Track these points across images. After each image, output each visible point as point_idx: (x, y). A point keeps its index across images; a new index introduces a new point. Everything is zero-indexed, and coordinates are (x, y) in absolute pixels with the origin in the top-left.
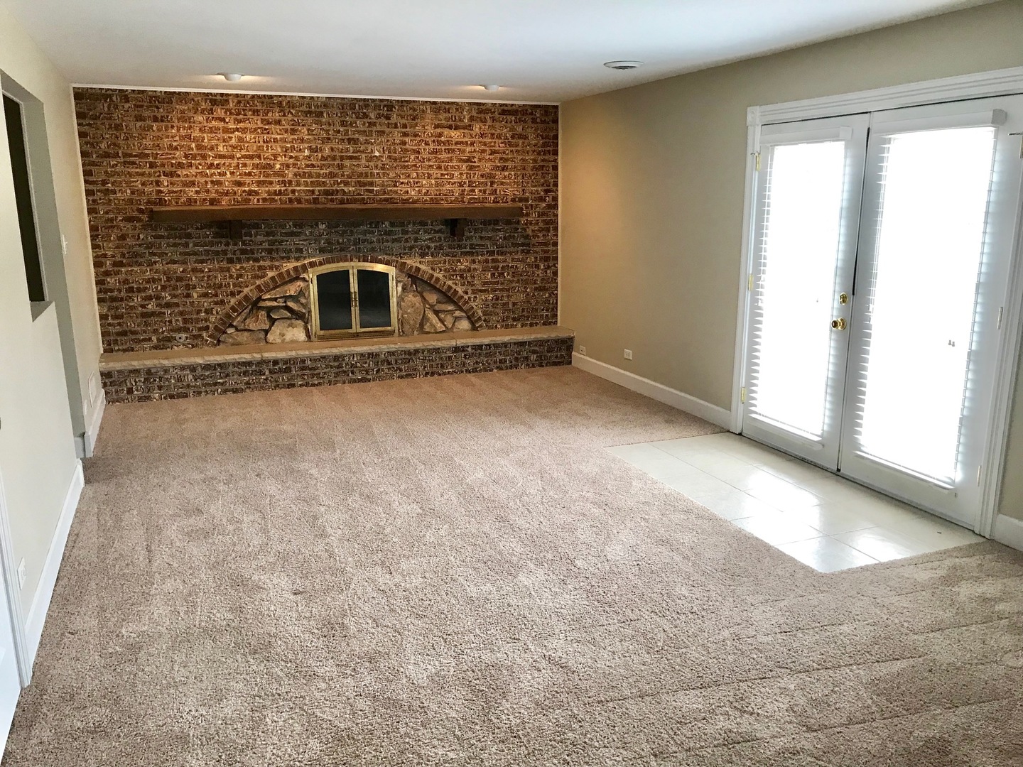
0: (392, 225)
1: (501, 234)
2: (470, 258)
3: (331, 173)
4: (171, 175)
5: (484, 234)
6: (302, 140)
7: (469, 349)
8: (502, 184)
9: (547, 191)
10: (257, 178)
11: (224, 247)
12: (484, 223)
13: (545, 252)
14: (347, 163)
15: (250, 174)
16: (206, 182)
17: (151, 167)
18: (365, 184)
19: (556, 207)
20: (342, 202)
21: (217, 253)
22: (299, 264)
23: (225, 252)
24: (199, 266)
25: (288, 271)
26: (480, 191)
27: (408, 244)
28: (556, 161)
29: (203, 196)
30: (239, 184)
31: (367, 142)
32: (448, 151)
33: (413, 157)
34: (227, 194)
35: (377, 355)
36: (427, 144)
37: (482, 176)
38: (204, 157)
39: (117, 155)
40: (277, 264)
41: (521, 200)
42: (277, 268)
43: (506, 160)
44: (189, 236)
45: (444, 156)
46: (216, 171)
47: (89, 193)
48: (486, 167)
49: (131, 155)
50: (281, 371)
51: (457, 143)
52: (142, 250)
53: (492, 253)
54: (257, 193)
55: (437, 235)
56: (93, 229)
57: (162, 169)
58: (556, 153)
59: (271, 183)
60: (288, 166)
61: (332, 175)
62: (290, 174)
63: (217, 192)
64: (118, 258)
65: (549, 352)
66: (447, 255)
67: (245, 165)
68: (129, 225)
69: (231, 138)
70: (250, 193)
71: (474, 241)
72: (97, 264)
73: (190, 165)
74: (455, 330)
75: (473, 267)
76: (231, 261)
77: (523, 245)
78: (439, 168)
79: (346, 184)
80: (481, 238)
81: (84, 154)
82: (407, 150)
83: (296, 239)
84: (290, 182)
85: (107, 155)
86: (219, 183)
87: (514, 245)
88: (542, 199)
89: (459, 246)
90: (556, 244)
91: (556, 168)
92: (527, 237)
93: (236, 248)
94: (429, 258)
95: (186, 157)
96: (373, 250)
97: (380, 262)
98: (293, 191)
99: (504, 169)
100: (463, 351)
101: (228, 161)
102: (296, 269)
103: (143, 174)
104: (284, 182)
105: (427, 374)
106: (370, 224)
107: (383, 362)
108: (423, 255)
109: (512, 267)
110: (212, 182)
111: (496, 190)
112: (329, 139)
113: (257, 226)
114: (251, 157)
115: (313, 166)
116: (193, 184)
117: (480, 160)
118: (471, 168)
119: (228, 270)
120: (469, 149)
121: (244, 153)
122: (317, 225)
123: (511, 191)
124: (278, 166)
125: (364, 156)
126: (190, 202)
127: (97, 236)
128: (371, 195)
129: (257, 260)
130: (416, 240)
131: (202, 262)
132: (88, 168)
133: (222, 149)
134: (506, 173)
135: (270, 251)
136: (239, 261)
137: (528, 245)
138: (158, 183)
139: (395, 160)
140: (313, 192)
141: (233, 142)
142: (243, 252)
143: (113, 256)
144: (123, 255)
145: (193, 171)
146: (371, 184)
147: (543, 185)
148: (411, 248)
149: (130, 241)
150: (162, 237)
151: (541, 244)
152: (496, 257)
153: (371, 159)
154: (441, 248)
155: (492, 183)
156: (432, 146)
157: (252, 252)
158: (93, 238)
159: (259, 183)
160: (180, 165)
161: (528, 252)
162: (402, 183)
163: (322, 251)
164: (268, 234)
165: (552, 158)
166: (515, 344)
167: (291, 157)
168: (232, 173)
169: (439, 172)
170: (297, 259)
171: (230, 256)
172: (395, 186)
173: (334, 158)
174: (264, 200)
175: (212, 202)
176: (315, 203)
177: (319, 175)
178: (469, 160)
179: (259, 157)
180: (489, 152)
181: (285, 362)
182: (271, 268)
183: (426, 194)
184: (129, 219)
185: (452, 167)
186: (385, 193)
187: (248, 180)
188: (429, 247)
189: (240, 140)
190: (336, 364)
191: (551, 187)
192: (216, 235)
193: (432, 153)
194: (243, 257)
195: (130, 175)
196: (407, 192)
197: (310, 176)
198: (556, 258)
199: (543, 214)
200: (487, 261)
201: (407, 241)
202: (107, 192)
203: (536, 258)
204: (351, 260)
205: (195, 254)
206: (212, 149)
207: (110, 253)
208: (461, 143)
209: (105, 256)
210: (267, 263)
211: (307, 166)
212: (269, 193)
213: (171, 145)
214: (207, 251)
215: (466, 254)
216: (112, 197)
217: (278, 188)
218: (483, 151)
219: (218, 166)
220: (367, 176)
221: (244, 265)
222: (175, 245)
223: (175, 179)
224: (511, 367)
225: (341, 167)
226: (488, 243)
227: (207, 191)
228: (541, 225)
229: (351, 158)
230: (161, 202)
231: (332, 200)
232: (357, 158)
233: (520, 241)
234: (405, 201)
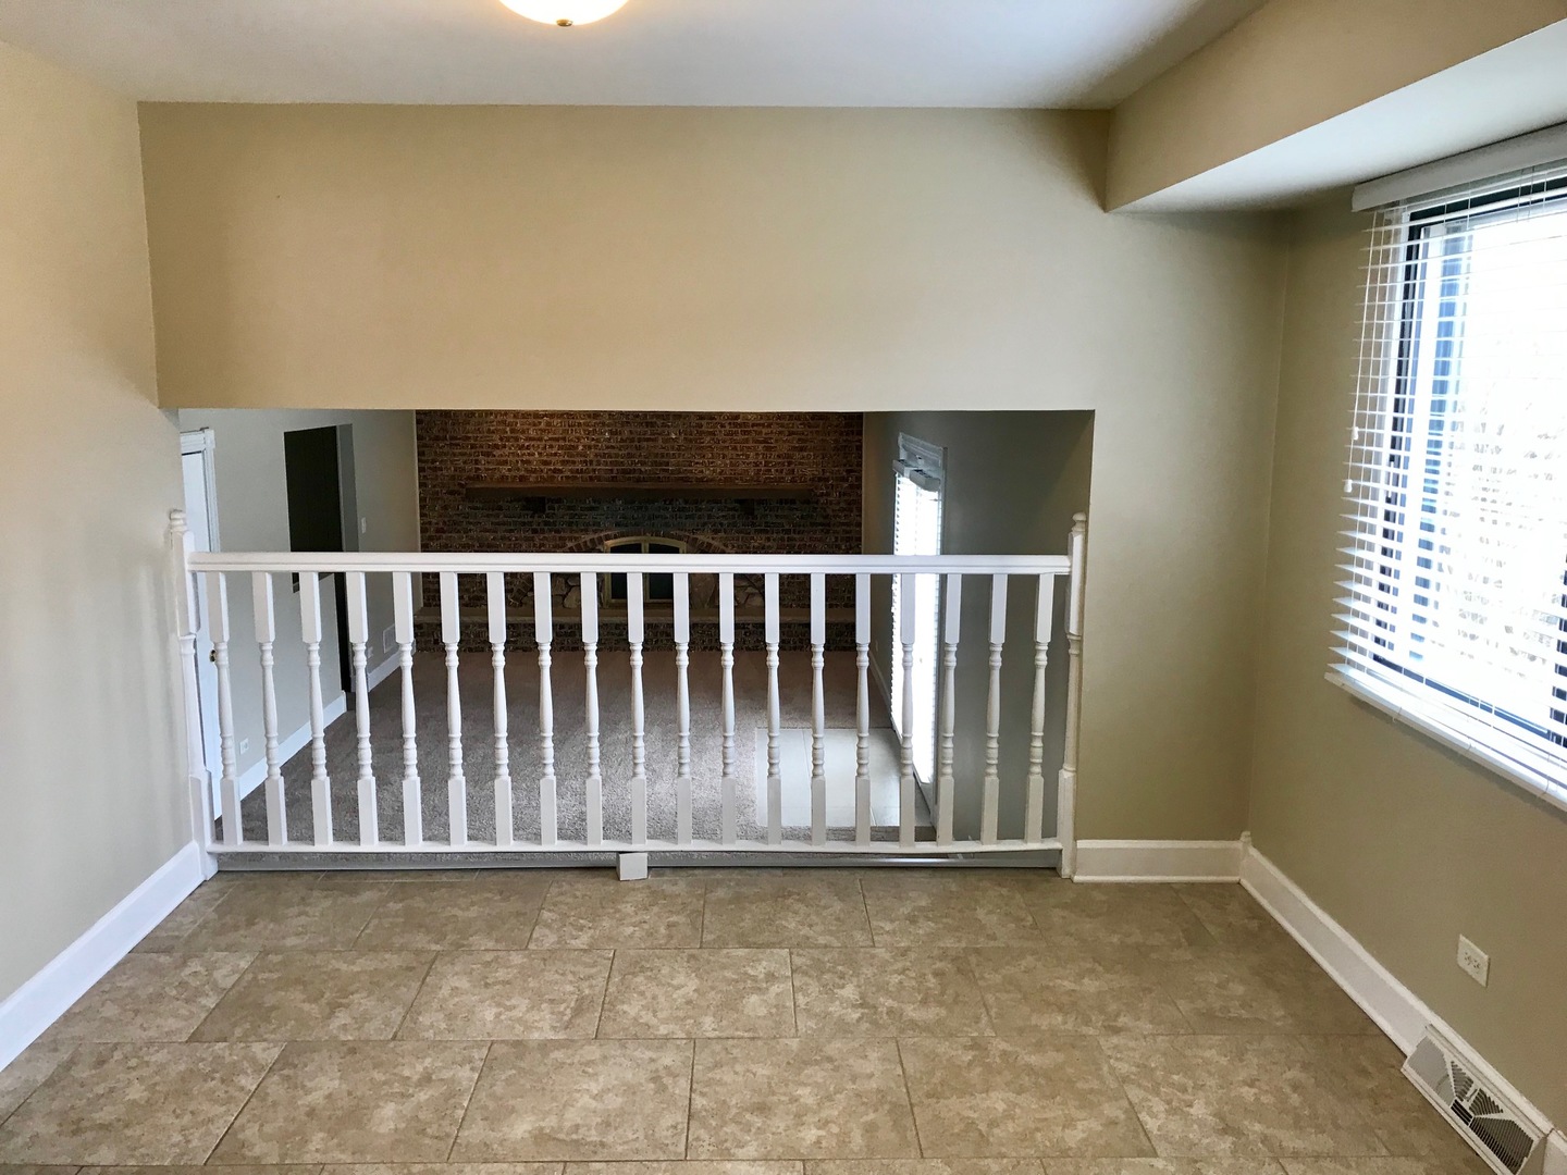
0: (686, 502)
1: (798, 513)
2: (764, 536)
3: (629, 454)
4: (488, 454)
5: (780, 513)
6: (604, 424)
7: (750, 626)
8: (800, 464)
9: (849, 472)
10: (561, 458)
11: (530, 520)
12: (781, 502)
13: (847, 532)
14: (645, 444)
15: (555, 454)
16: (517, 462)
17: (472, 448)
18: (661, 464)
19: (860, 487)
20: (638, 480)
21: (524, 524)
22: (596, 536)
23: (530, 523)
24: (507, 535)
25: (586, 542)
26: (777, 471)
27: (702, 521)
28: (860, 441)
29: (513, 473)
30: (546, 463)
31: (664, 425)
32: (745, 433)
33: (708, 439)
34: (535, 471)
35: (657, 626)
36: (723, 426)
37: (779, 456)
38: (517, 439)
39: (445, 438)
40: (576, 535)
41: (820, 479)
42: (576, 539)
43: (805, 441)
44: (500, 508)
45: (740, 437)
46: (526, 452)
47: (421, 470)
48: (784, 449)
49: (456, 438)
50: (566, 634)
51: (753, 425)
52: (460, 519)
53: (788, 532)
54: (560, 471)
55: (731, 513)
56: (422, 500)
57: (481, 450)
58: (860, 433)
59: (574, 462)
60: (590, 447)
61: (630, 455)
62: (591, 455)
63: (526, 470)
64: (441, 525)
65: (837, 636)
66: (741, 532)
67: (551, 447)
68: (451, 497)
69: (540, 423)
70: (555, 471)
71: (769, 519)
72: (423, 531)
73: (504, 446)
74: (747, 606)
75: (767, 544)
76: (535, 531)
77: (823, 525)
78: (735, 448)
79: (643, 464)
80: (777, 516)
81: (420, 438)
82: (702, 433)
83: (593, 513)
84: (591, 462)
85: (437, 439)
86: (528, 462)
87: (812, 524)
88: (844, 479)
89: (753, 524)
90: (859, 525)
91: (859, 448)
92: (826, 517)
93: (540, 520)
94: (722, 534)
95: (501, 439)
96: (667, 525)
97: (672, 537)
98: (594, 470)
99: (802, 449)
100: (744, 628)
101: (536, 443)
102: (592, 540)
103: (465, 454)
104: (585, 462)
105: (705, 648)
106: (665, 501)
107: (662, 633)
108: (716, 532)
109: (810, 546)
110: (522, 461)
111: (793, 470)
112: (628, 423)
113: (559, 501)
114: (557, 440)
115: (613, 447)
116: (506, 463)
117: (776, 441)
118: (768, 449)
119: (532, 539)
120: (764, 431)
121: (550, 436)
122: (614, 501)
123: (809, 472)
124: (581, 448)
125: (660, 438)
126: (503, 478)
127: (425, 506)
128: (666, 475)
129: (557, 531)
130: (709, 517)
131: (511, 531)
132: (422, 449)
133: (532, 433)
134: (805, 454)
135: (570, 524)
136: (543, 531)
137: (829, 525)
138: (477, 462)
139: (691, 441)
140: (612, 470)
141: (542, 426)
142: (546, 524)
143: (437, 524)
144: (444, 523)
145: (507, 451)
146: (667, 464)
147: (845, 465)
148: (704, 524)
149: (451, 512)
150: (476, 508)
151: (843, 524)
152: (792, 535)
153: (666, 441)
154: (734, 525)
155: (790, 464)
156: (728, 428)
157: (554, 523)
158: (422, 507)
159: (564, 463)
160: (496, 447)
161: (828, 532)
162: (697, 463)
163: (618, 525)
164: (569, 508)
165: (856, 438)
166: (800, 625)
167: (593, 439)
168: (540, 454)
169: (734, 453)
170: (595, 532)
171: (534, 527)
172: (690, 466)
173: (632, 440)
174: (567, 477)
175: (522, 479)
176: (612, 480)
177: (617, 456)
178: (765, 441)
179: (564, 439)
180: (787, 433)
181: (571, 627)
182: (571, 539)
183: (720, 473)
184: (452, 493)
185: (749, 448)
186: (680, 473)
187: (554, 459)
188: (721, 524)
189: (548, 424)
190: (617, 632)
191: (854, 468)
192: (524, 508)
193: (728, 435)
194: (546, 528)
195: (454, 455)
196: (702, 472)
197: (610, 456)
198: (860, 539)
199: (845, 494)
200: (782, 539)
201: (700, 518)
202: (435, 469)
203: (837, 538)
204: (645, 534)
205: (504, 524)
206: (523, 432)
207: (434, 521)
208: (758, 425)
209: (430, 523)
210: (567, 535)
211: (607, 447)
212: (571, 471)
213: (489, 429)
214: (515, 523)
215: (761, 531)
216: (439, 473)
217: (580, 467)
218: (780, 433)
219: (528, 447)
220: (663, 456)
221: (546, 535)
222: (488, 516)
223: (490, 458)
224: (795, 649)
225: (637, 448)
226: (783, 521)
227: (518, 469)
228: (843, 505)
229: (648, 440)
230: (478, 478)
231: (629, 479)
232: (655, 440)
233: (819, 520)
234: (700, 480)
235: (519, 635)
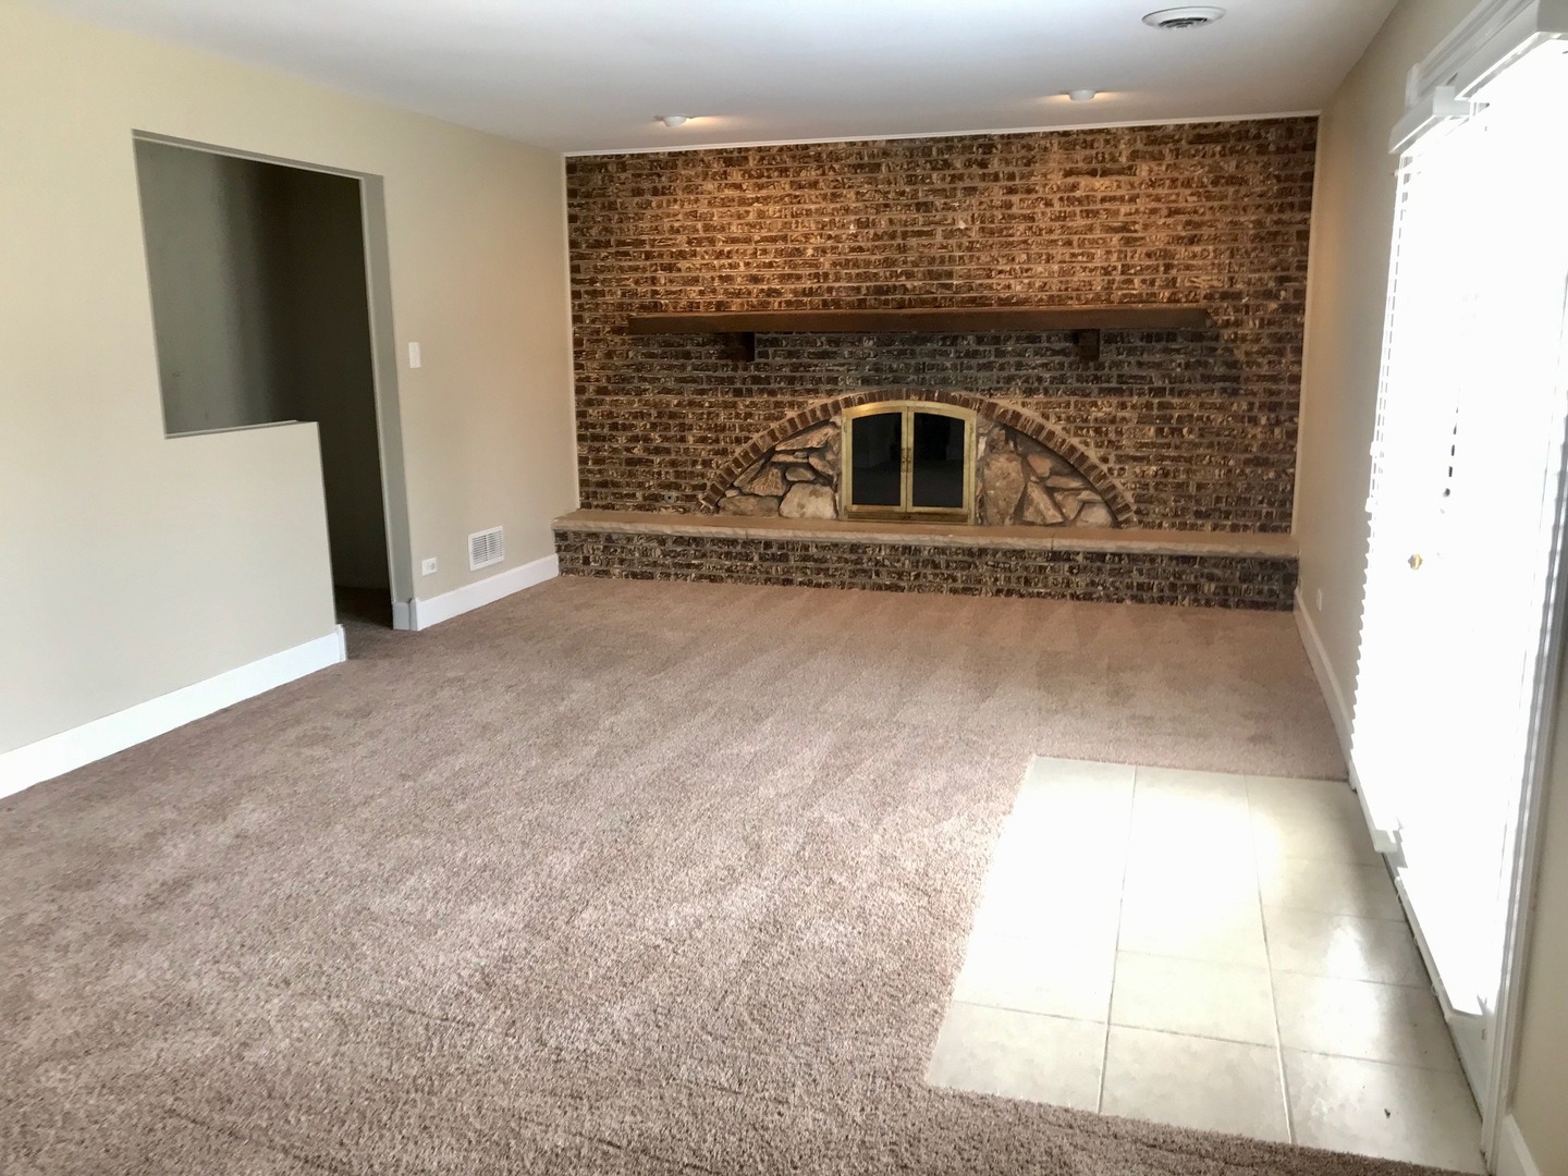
0: (980, 341)
1: (1180, 359)
2: (1115, 400)
3: (886, 260)
4: (669, 268)
5: (1145, 358)
6: (847, 210)
7: (1080, 558)
8: (1188, 268)
9: (1281, 280)
10: (779, 271)
11: (730, 373)
12: (1148, 338)
13: (1271, 393)
14: (913, 242)
15: (770, 265)
16: (713, 279)
17: (647, 259)
18: (939, 276)
19: (1300, 309)
20: (901, 305)
21: (721, 381)
22: (829, 401)
23: (731, 380)
24: (698, 398)
25: (813, 411)
26: (1144, 281)
27: (1005, 374)
28: (1306, 221)
29: (708, 298)
30: (755, 279)
31: (947, 207)
32: (1087, 214)
33: (1022, 227)
34: (738, 294)
35: (918, 550)
36: (1049, 204)
37: (1149, 255)
38: (712, 241)
39: (608, 244)
40: (800, 399)
41: (1225, 296)
42: (800, 405)
43: (1199, 225)
44: (687, 355)
45: (1080, 222)
46: (726, 262)
47: (576, 295)
48: (1158, 239)
49: (624, 243)
50: (774, 558)
51: (1103, 200)
52: (630, 372)
53: (1160, 392)
54: (778, 293)
55: (1057, 359)
56: (578, 342)
57: (659, 261)
58: (1307, 207)
59: (799, 277)
60: (824, 252)
61: (888, 262)
62: (826, 263)
63: (726, 292)
64: (604, 382)
65: (1243, 580)
66: (1074, 393)
67: (765, 252)
68: (617, 339)
69: (747, 212)
70: (771, 292)
71: (1126, 370)
72: (580, 390)
73: (694, 254)
74: (1079, 524)
75: (1120, 414)
76: (738, 393)
77: (1223, 378)
78: (1069, 243)
79: (909, 275)
80: (1140, 364)
81: (573, 244)
82: (1012, 217)
83: (828, 363)
84: (826, 275)
85: (597, 245)
86: (728, 279)
87: (1206, 378)
88: (1270, 295)
89: (1097, 379)
90: (1296, 379)
91: (1304, 236)
92: (1234, 364)
93: (746, 374)
94: (1041, 397)
95: (689, 242)
96: (945, 381)
97: (953, 401)
98: (830, 290)
99: (1192, 241)
100: (1068, 560)
101: (741, 247)
102: (824, 408)
103: (636, 269)
104: (817, 276)
105: (999, 592)
106: (944, 339)
107: (926, 563)
108: (1029, 392)
109: (1200, 418)
110: (720, 277)
111: (1174, 280)
112: (886, 206)
113: (775, 343)
114: (774, 240)
115: (861, 249)
116: (696, 280)
117: (1146, 227)
118: (1128, 242)
119: (734, 405)
120: (1124, 209)
121: (764, 233)
122: (860, 341)
123: (1205, 281)
124: (810, 252)
125: (940, 230)
126: (692, 306)
127: (581, 352)
128: (948, 294)
129: (772, 393)
130: (1019, 366)
131: (702, 392)
132: (576, 262)
133: (736, 230)
134: (1197, 249)
135: (791, 381)
136: (750, 392)
137: (1236, 379)
138: (654, 281)
139: (992, 233)
140: (858, 289)
141: (751, 218)
142: (756, 380)
143: (597, 380)
144: (609, 379)
145: (697, 261)
146: (950, 275)
147: (1273, 268)
148: (1009, 380)
149: (617, 361)
150: (652, 356)
151: (1261, 378)
152: (1168, 398)
153: (949, 234)
154: (1062, 380)
155: (1168, 267)
156: (1057, 206)
157: (767, 380)
158: (577, 354)
159: (783, 278)
160: (682, 255)
161: (1235, 393)
162: (1000, 272)
163: (866, 381)
164: (790, 354)
165: (1299, 216)
166: (1171, 558)
167: (830, 237)
168: (747, 264)
169: (1068, 251)
170: (830, 393)
171: (738, 385)
172: (989, 277)
173: (893, 236)
174: (789, 303)
175: (720, 305)
176: (859, 306)
177: (868, 263)
178: (1124, 228)
179: (784, 239)
180: (1165, 212)
181: (781, 546)
182: (792, 405)
183: (1042, 288)
184: (618, 331)
185: (1095, 241)
186: (971, 289)
187: (767, 273)
188: (1040, 379)
189: (761, 214)
190: (854, 557)
191: (1293, 273)
192: (722, 355)
193: (1058, 219)
194: (755, 387)
195: (621, 269)
196: (1009, 287)
197: (856, 265)
198: (1295, 407)
199: (1271, 323)
200: (1149, 406)
201: (1002, 368)
202: (594, 294)
203: (1251, 405)
204: (908, 398)
205: (694, 380)
206: (723, 229)
207: (594, 376)
208: (1112, 199)
209: (588, 379)
210: (787, 398)
211: (853, 250)
212: (795, 292)
213: (672, 227)
214: (709, 378)
215: (1110, 391)
216: (600, 300)
217: (808, 284)
218: (1154, 211)
219: (729, 255)
220: (942, 262)
221: (755, 399)
222: (670, 367)
223: (675, 274)
224: (1161, 600)
225: (902, 249)
226: (1153, 373)
227: (714, 291)
228: (1266, 342)
229: (919, 234)
230: (656, 306)
231: (886, 302)
232: (930, 234)
233: (1219, 370)
234: (1003, 302)
235: (704, 555)
